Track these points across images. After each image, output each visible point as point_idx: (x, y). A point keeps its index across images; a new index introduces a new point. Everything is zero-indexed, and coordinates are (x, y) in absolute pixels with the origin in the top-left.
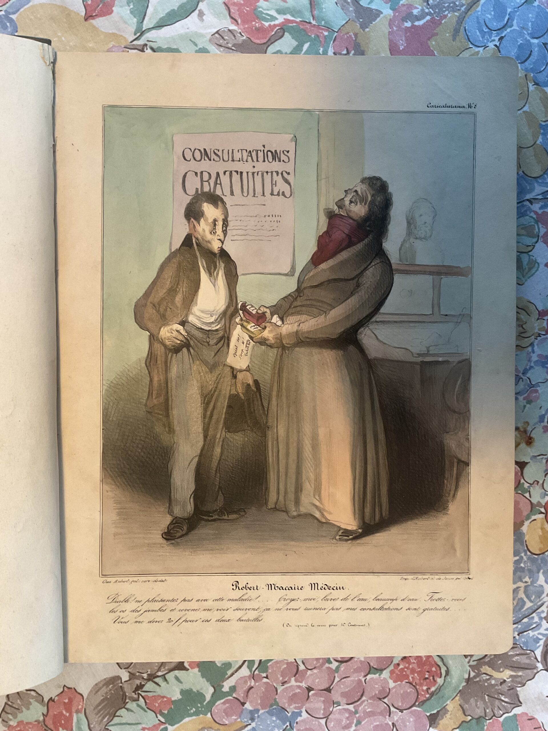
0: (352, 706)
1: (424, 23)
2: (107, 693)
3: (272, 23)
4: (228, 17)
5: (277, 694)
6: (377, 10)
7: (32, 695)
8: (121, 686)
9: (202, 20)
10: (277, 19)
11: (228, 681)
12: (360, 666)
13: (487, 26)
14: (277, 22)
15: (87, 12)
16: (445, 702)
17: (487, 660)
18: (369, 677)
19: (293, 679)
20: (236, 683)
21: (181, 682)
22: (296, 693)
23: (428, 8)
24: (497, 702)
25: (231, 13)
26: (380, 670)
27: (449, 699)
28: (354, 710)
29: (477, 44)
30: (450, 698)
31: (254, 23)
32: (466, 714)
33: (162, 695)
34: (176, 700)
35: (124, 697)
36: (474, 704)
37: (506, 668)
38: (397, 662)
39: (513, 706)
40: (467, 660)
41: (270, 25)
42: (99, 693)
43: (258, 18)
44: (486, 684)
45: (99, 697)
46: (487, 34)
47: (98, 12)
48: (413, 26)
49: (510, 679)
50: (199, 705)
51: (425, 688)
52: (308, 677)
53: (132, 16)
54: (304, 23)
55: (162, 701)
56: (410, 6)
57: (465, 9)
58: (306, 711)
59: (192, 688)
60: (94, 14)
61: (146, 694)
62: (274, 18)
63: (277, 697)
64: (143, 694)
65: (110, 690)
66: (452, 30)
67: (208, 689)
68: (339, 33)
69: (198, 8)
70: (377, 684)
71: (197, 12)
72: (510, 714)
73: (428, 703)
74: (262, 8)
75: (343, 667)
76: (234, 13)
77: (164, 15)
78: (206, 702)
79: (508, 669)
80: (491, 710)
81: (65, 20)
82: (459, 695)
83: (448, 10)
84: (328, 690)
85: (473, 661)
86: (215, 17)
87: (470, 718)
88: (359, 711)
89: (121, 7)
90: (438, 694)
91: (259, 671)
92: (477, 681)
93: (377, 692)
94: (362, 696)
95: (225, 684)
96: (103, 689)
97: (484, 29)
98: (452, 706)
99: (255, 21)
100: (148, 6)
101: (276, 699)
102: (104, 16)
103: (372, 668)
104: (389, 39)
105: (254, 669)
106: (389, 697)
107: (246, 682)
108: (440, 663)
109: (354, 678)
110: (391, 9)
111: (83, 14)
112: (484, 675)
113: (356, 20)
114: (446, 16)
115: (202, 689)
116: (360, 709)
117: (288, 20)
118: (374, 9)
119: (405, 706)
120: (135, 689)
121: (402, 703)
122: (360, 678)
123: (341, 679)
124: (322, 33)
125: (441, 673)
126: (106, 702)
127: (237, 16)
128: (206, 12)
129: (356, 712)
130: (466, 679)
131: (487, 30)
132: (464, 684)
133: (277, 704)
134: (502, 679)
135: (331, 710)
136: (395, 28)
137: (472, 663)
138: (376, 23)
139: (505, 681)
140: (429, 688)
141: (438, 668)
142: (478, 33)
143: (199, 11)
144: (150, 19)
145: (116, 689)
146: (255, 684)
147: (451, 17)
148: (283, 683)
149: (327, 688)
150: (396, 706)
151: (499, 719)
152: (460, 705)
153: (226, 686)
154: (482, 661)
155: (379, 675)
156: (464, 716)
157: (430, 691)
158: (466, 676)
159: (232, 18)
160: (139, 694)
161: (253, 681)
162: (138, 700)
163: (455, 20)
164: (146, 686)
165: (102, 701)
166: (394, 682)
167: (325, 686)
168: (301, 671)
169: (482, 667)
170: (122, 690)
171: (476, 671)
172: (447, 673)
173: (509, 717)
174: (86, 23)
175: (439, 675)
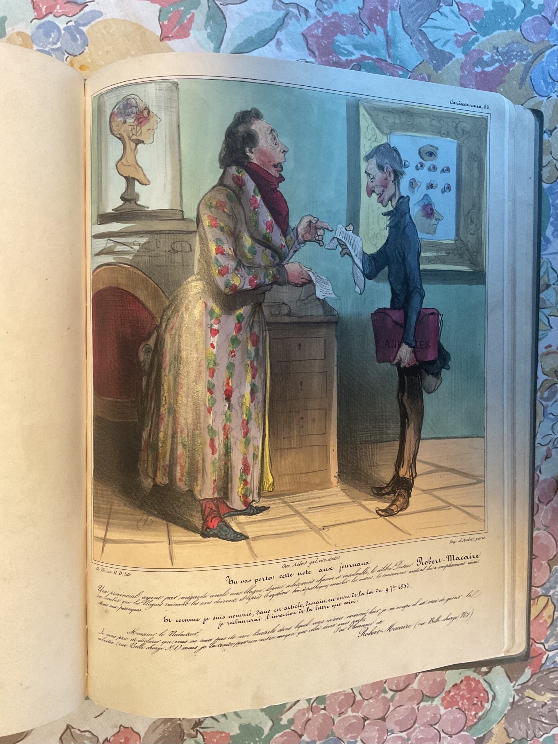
0: (405, 733)
1: (494, 70)
2: (164, 731)
3: (349, 58)
4: (306, 48)
5: (334, 724)
6: (449, 53)
7: (87, 736)
8: (179, 724)
9: (280, 50)
10: (354, 54)
11: (286, 714)
12: (414, 694)
13: (551, 77)
14: (353, 58)
15: (164, 32)
16: (491, 726)
17: (530, 683)
18: (422, 704)
19: (350, 710)
20: (294, 716)
21: (240, 717)
22: (352, 723)
23: (497, 55)
24: (538, 724)
25: (309, 45)
26: (432, 698)
27: (495, 723)
28: (406, 737)
29: (541, 94)
30: (496, 721)
31: (331, 57)
32: (510, 736)
33: (221, 730)
34: (234, 735)
35: (182, 734)
36: (517, 727)
37: (546, 691)
38: (449, 689)
39: (552, 727)
40: (512, 685)
41: (347, 60)
42: (157, 731)
43: (335, 52)
44: (529, 707)
45: (157, 736)
46: (551, 85)
47: (175, 33)
48: (483, 72)
49: (551, 702)
50: (257, 739)
51: (473, 713)
52: (364, 707)
53: (208, 40)
54: (380, 61)
55: (220, 737)
56: (481, 52)
57: (531, 58)
58: (361, 740)
59: (251, 722)
60: (170, 35)
61: (204, 730)
62: (350, 53)
63: (334, 728)
64: (202, 730)
65: (168, 728)
66: (519, 79)
67: (266, 723)
68: (413, 73)
69: (277, 37)
70: (429, 711)
71: (275, 41)
72: (549, 735)
73: (476, 726)
74: (340, 42)
75: (398, 696)
76: (311, 45)
77: (242, 41)
78: (264, 735)
79: (549, 692)
80: (531, 731)
81: (139, 39)
82: (504, 718)
83: (516, 58)
84: (383, 719)
85: (518, 685)
86: (293, 47)
87: (513, 740)
88: (411, 738)
89: (198, 30)
90: (485, 719)
91: (317, 703)
92: (521, 705)
93: (429, 719)
94: (414, 723)
95: (283, 717)
96: (161, 727)
97: (548, 79)
98: (497, 729)
99: (331, 55)
100: (225, 31)
101: (332, 730)
102: (181, 38)
103: (425, 697)
104: (460, 83)
105: (312, 701)
106: (440, 723)
107: (304, 714)
108: (488, 689)
109: (408, 706)
110: (463, 53)
111: (159, 33)
112: (527, 699)
113: (431, 63)
114: (514, 64)
115: (260, 723)
116: (412, 736)
117: (365, 56)
118: (447, 52)
119: (454, 731)
120: (194, 725)
121: (452, 729)
122: (413, 706)
123: (396, 708)
124: (397, 72)
125: (488, 698)
126: (164, 740)
127: (315, 48)
128: (284, 42)
129: (409, 739)
130: (510, 703)
131: (551, 81)
132: (509, 708)
133: (333, 734)
134: (543, 702)
135: (385, 738)
136: (466, 72)
137: (516, 687)
138: (449, 66)
139: (546, 704)
140: (477, 713)
141: (486, 694)
142: (543, 83)
143: (277, 40)
144: (227, 45)
145: (174, 727)
146: (313, 715)
147: (519, 66)
148: (340, 714)
149: (382, 717)
150: (446, 732)
151: (539, 739)
152: (505, 728)
153: (284, 720)
154: (525, 685)
155: (432, 702)
156: (507, 738)
157: (478, 716)
158: (511, 700)
159: (310, 50)
160: (197, 730)
161: (311, 713)
162: (196, 737)
163: (522, 68)
164: (204, 723)
165: (160, 739)
166: (445, 708)
167: (380, 715)
168: (358, 701)
169: (525, 691)
170: (180, 727)
171: (520, 695)
172: (494, 697)
173: (549, 737)
174: (162, 43)
175: (487, 701)
